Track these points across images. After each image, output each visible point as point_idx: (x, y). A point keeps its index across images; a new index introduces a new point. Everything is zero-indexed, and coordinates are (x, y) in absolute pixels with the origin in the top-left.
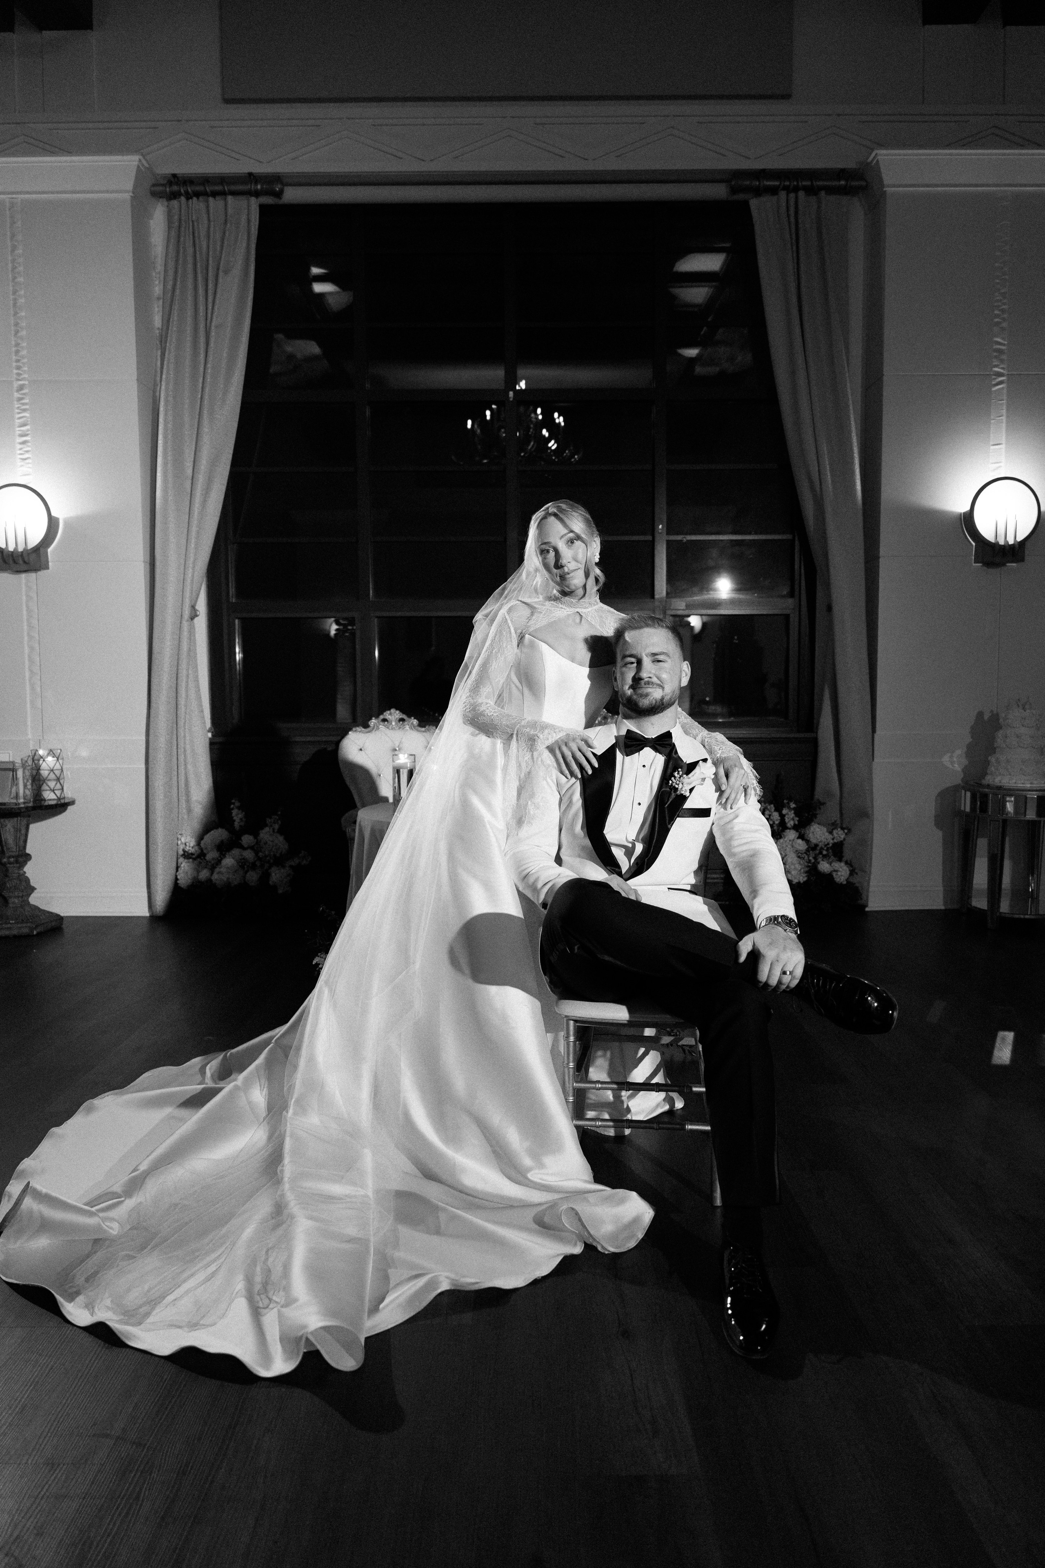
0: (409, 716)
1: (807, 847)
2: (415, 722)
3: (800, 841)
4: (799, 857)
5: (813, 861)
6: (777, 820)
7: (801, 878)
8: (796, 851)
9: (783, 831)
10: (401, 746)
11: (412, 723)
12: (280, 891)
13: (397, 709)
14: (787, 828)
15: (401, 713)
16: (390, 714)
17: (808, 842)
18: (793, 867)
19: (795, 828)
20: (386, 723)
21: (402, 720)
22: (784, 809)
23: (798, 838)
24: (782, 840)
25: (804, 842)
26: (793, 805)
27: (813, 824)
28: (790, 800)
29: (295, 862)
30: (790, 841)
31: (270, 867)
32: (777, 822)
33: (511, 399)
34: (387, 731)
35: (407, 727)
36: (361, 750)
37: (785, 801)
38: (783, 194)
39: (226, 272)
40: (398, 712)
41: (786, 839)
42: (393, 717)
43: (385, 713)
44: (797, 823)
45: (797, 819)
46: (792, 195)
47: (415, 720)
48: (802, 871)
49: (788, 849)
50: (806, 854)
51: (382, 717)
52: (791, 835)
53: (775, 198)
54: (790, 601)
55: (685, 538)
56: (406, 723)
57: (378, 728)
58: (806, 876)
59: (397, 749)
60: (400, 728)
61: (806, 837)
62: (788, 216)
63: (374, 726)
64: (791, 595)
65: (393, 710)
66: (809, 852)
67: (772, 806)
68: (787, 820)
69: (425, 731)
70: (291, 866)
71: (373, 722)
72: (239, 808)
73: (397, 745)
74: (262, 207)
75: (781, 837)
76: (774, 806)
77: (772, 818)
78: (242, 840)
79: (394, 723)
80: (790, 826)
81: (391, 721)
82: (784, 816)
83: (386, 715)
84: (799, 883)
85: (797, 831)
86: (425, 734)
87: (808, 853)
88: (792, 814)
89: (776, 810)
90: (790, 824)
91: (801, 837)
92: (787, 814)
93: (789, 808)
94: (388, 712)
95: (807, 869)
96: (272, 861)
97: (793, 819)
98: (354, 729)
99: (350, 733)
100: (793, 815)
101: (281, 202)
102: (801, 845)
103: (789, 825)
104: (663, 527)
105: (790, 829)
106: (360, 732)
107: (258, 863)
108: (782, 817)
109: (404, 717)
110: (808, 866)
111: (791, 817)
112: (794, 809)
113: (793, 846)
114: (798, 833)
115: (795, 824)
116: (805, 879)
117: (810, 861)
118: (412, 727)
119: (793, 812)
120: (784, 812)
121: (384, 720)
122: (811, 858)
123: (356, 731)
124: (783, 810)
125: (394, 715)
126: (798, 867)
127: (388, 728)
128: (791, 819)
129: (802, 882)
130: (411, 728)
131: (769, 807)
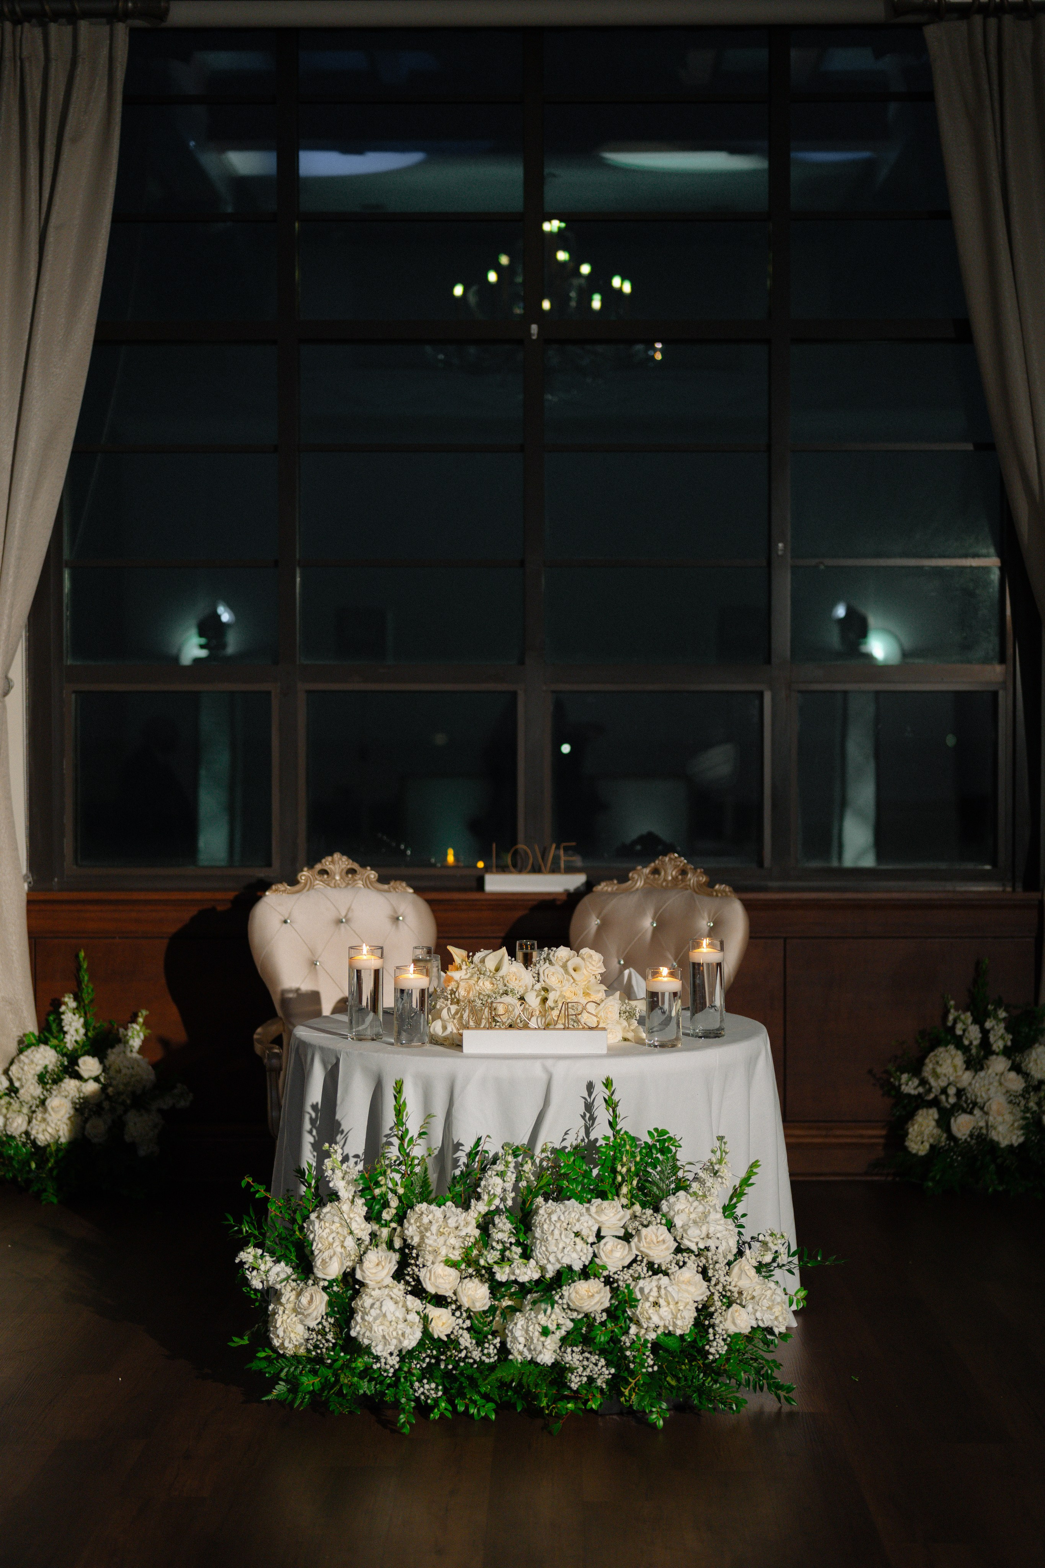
0: (363, 866)
1: (1024, 1085)
2: (373, 875)
3: (1013, 1075)
4: (1010, 1102)
5: (1035, 1108)
6: (976, 1039)
7: (1014, 1137)
8: (1007, 1092)
9: (986, 1057)
10: (350, 915)
11: (368, 877)
12: (142, 1153)
13: (343, 854)
14: (993, 1053)
15: (351, 861)
16: (333, 862)
17: (1026, 1075)
18: (1000, 1119)
19: (1007, 1052)
20: (325, 876)
21: (352, 871)
22: (988, 1020)
23: (1009, 1070)
24: (982, 1074)
25: (1020, 1077)
26: (1002, 1014)
27: (1037, 1045)
28: (999, 1004)
29: (166, 1103)
30: (997, 1074)
31: (125, 1112)
32: (976, 1042)
33: (534, 337)
34: (330, 891)
35: (360, 884)
36: (285, 922)
37: (989, 1007)
38: (978, 19)
39: (74, 140)
40: (344, 858)
41: (990, 1071)
42: (337, 866)
43: (323, 861)
44: (1009, 1043)
45: (1010, 1037)
46: (992, 22)
47: (373, 872)
48: (1016, 1124)
49: (993, 1090)
50: (1024, 1097)
51: (318, 867)
52: (999, 1064)
53: (963, 25)
54: (999, 669)
55: (822, 563)
56: (357, 877)
57: (312, 886)
58: (1023, 1134)
59: (344, 920)
60: (348, 884)
61: (1024, 1069)
62: (986, 53)
63: (306, 884)
64: (1002, 660)
65: (337, 856)
66: (1029, 1093)
67: (969, 1014)
68: (992, 1039)
69: (388, 891)
70: (160, 1111)
71: (305, 875)
72: (75, 1011)
73: (343, 914)
74: (133, 32)
75: (982, 1069)
76: (972, 1015)
77: (966, 1034)
78: (78, 1066)
79: (338, 878)
80: (997, 1050)
81: (335, 874)
82: (988, 1031)
83: (327, 863)
84: (1011, 1147)
85: (1009, 1058)
86: (387, 894)
87: (1027, 1096)
88: (1000, 1029)
89: (975, 1021)
90: (998, 1045)
91: (1016, 1068)
92: (993, 1028)
93: (999, 1020)
94: (329, 859)
95: (1022, 1122)
96: (128, 1102)
97: (1002, 1037)
98: (274, 887)
99: (267, 893)
100: (1002, 1031)
101: (164, 25)
102: (1016, 1083)
103: (995, 1047)
104: (785, 547)
105: (997, 1054)
106: (284, 891)
107: (106, 1105)
108: (985, 1033)
109: (356, 866)
110: (1024, 1118)
111: (1000, 1033)
112: (1004, 1019)
113: (1001, 1084)
114: (1010, 1062)
115: (1005, 1047)
116: (1021, 1139)
117: (1027, 1109)
118: (368, 884)
119: (1002, 1025)
120: (988, 1025)
121: (324, 872)
122: (1032, 1104)
123: (276, 890)
124: (985, 1021)
125: (338, 863)
126: (1009, 1118)
127: (328, 885)
128: (999, 1038)
129: (1016, 1144)
130: (366, 886)
131: (963, 1017)
